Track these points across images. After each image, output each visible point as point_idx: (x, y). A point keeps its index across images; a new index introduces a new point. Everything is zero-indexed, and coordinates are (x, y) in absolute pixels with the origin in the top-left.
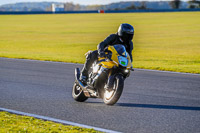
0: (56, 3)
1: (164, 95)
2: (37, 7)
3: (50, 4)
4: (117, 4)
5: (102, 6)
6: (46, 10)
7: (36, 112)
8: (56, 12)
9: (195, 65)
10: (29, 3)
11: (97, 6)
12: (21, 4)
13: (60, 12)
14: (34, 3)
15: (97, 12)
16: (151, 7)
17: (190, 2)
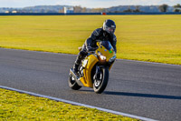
2: (52, 9)
3: (62, 7)
4: (116, 8)
5: (104, 9)
6: (59, 11)
8: (67, 14)
9: (179, 58)
10: (45, 6)
11: (100, 9)
12: (39, 7)
13: (70, 13)
14: (50, 6)
15: (100, 14)
16: (144, 11)
17: (176, 7)
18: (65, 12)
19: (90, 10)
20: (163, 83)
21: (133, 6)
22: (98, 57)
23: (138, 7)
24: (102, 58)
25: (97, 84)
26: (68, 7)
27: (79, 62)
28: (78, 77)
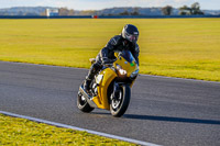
0: (50, 8)
1: (155, 99)
2: (31, 11)
3: (45, 9)
4: (111, 10)
6: (41, 14)
7: (30, 114)
8: (51, 17)
9: (186, 70)
10: (24, 8)
11: (91, 12)
12: (16, 8)
13: (54, 16)
14: (29, 8)
15: (90, 17)
16: (143, 13)
17: (182, 9)
18: (48, 15)
19: (79, 12)
20: (167, 100)
21: (130, 8)
22: (117, 71)
23: (136, 8)
24: (122, 72)
25: (115, 105)
26: (52, 9)
27: (92, 77)
28: (91, 96)
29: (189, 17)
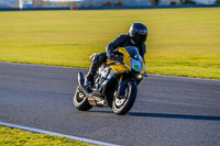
5: (75, 3)
6: (12, 6)
8: (24, 9)
15: (68, 9)
18: (21, 6)
29: (179, 7)
